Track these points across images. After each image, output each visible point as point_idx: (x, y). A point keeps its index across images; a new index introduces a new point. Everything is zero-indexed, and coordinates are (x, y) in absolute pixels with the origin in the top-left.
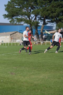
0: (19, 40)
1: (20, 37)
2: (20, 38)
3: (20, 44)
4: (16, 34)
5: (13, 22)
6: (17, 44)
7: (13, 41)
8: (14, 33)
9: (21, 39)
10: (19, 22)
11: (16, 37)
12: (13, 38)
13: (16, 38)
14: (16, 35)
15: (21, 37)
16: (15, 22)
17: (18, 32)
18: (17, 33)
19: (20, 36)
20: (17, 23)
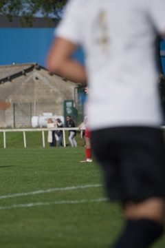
0: (49, 115)
1: (56, 95)
2: (54, 103)
3: (50, 140)
4: (31, 81)
5: (11, 9)
6: (35, 137)
7: (10, 122)
8: (20, 74)
9: (61, 111)
10: (47, 10)
11: (27, 99)
12: (10, 100)
13: (31, 104)
14: (27, 87)
15: (60, 99)
16: (26, 8)
17: (39, 68)
18: (35, 73)
19: (53, 89)
20: (39, 15)
